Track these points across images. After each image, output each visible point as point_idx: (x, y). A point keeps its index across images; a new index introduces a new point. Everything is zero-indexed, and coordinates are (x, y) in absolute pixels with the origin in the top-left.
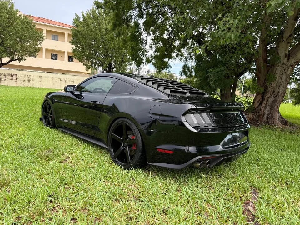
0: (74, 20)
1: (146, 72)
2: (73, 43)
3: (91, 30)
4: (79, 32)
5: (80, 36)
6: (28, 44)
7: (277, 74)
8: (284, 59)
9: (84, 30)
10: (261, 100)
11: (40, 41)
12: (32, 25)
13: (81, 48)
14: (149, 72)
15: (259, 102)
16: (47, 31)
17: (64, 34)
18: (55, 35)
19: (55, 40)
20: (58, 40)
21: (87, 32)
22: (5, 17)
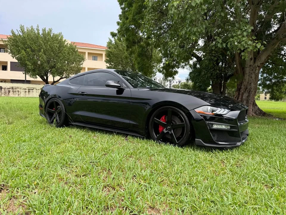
0: (107, 43)
1: (177, 82)
2: (107, 61)
3: (120, 50)
4: (111, 52)
5: (112, 56)
6: (73, 65)
7: (247, 74)
8: (250, 62)
9: (114, 51)
10: (238, 96)
11: (82, 62)
12: (76, 50)
13: (114, 65)
14: (180, 82)
15: (237, 97)
16: (89, 53)
17: (102, 55)
18: (95, 56)
19: (95, 60)
20: (97, 60)
21: (117, 52)
22: (56, 46)
